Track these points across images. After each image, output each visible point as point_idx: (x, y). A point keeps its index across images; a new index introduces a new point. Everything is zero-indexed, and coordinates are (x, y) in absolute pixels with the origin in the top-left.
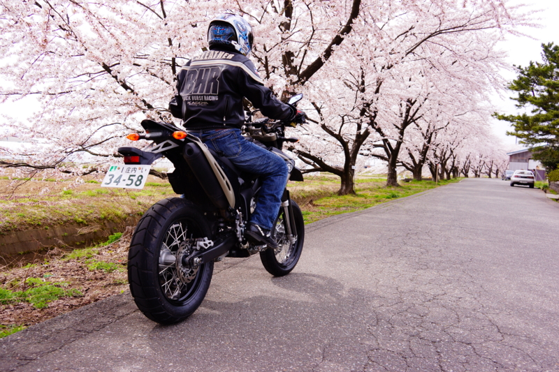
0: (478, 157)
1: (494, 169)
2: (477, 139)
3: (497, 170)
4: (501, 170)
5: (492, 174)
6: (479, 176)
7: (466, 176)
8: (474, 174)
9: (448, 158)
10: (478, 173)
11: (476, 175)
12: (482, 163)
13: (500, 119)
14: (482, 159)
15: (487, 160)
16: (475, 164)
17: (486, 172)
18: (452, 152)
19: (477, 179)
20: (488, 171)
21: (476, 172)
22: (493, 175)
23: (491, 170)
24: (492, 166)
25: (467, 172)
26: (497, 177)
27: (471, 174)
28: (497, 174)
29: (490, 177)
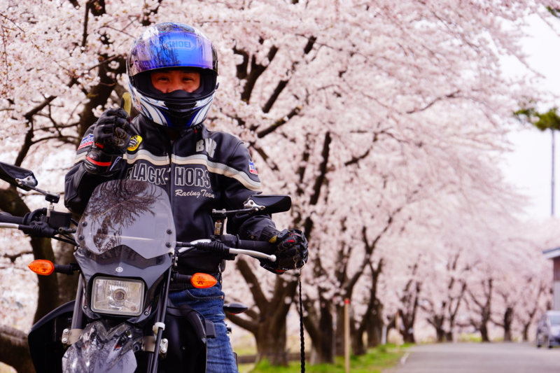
0: (441, 267)
1: (498, 309)
2: (453, 200)
3: (509, 312)
4: (521, 311)
5: (490, 326)
6: (449, 337)
7: (409, 338)
8: (432, 331)
9: (358, 276)
10: (446, 327)
11: (440, 332)
12: (457, 287)
13: (541, 127)
14: (456, 274)
15: (473, 278)
16: (434, 296)
17: (473, 323)
18: (369, 250)
19: (445, 348)
20: (478, 318)
21: (437, 322)
22: (495, 332)
23: (486, 315)
24: (489, 297)
25: (409, 322)
26: (508, 337)
27: (423, 330)
28: (507, 325)
29: (485, 338)
